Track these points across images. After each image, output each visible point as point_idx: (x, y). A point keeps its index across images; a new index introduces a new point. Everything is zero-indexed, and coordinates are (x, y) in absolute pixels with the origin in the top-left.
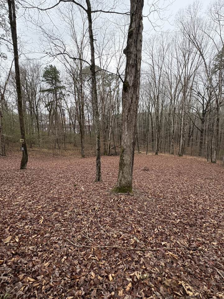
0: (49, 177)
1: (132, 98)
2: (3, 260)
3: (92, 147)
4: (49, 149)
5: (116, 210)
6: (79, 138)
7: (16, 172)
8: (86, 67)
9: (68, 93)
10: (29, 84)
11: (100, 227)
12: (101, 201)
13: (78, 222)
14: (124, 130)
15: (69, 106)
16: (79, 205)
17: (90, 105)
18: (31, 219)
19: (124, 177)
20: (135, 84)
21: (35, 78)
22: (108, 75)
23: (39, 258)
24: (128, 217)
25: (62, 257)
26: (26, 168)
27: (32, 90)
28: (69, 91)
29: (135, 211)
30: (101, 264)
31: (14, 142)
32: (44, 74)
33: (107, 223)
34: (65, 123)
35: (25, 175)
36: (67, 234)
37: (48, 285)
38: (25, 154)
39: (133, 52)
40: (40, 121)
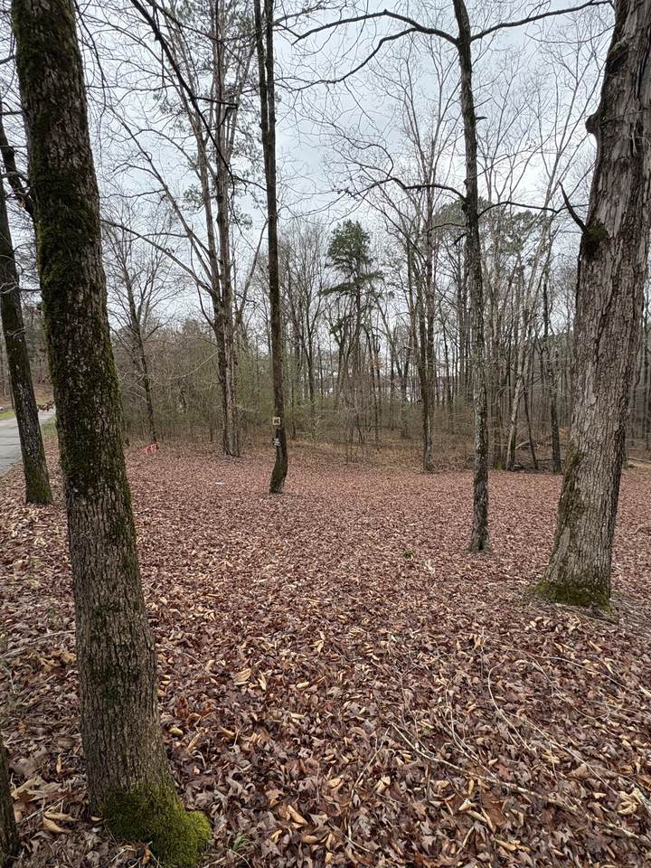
0: (337, 520)
1: (616, 280)
2: (233, 731)
3: (455, 442)
4: (337, 443)
5: (549, 662)
6: (416, 413)
7: (261, 500)
8: (442, 208)
9: (390, 288)
10: (294, 277)
11: (494, 709)
12: (492, 619)
13: (421, 673)
14: (580, 388)
15: (392, 324)
16: (422, 618)
17: (453, 315)
18: (295, 632)
19: (580, 551)
20: (633, 225)
21: (309, 260)
22: (515, 217)
23: (315, 753)
24: (601, 699)
25: (377, 773)
26: (283, 490)
27: (301, 292)
28: (393, 284)
29: (628, 683)
30: (505, 849)
31: (258, 424)
32: (331, 249)
33: (518, 702)
34: (378, 372)
35: (281, 510)
36: (390, 703)
37: (341, 855)
38: (281, 456)
39: (626, 119)
40: (316, 371)
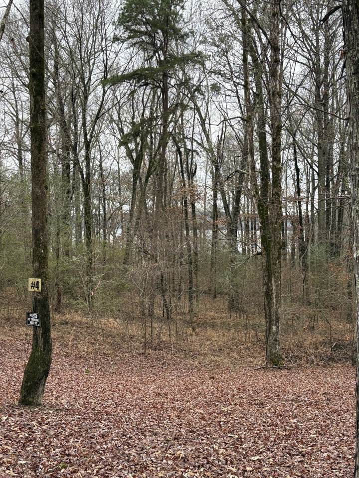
0: (133, 452)
3: (313, 318)
4: (128, 318)
6: (253, 272)
9: (214, 79)
10: (64, 55)
15: (215, 133)
17: (308, 122)
21: (88, 30)
26: (41, 400)
27: (74, 78)
28: (219, 73)
32: (123, 14)
34: (193, 206)
35: (38, 435)
38: (41, 343)
40: (96, 202)
